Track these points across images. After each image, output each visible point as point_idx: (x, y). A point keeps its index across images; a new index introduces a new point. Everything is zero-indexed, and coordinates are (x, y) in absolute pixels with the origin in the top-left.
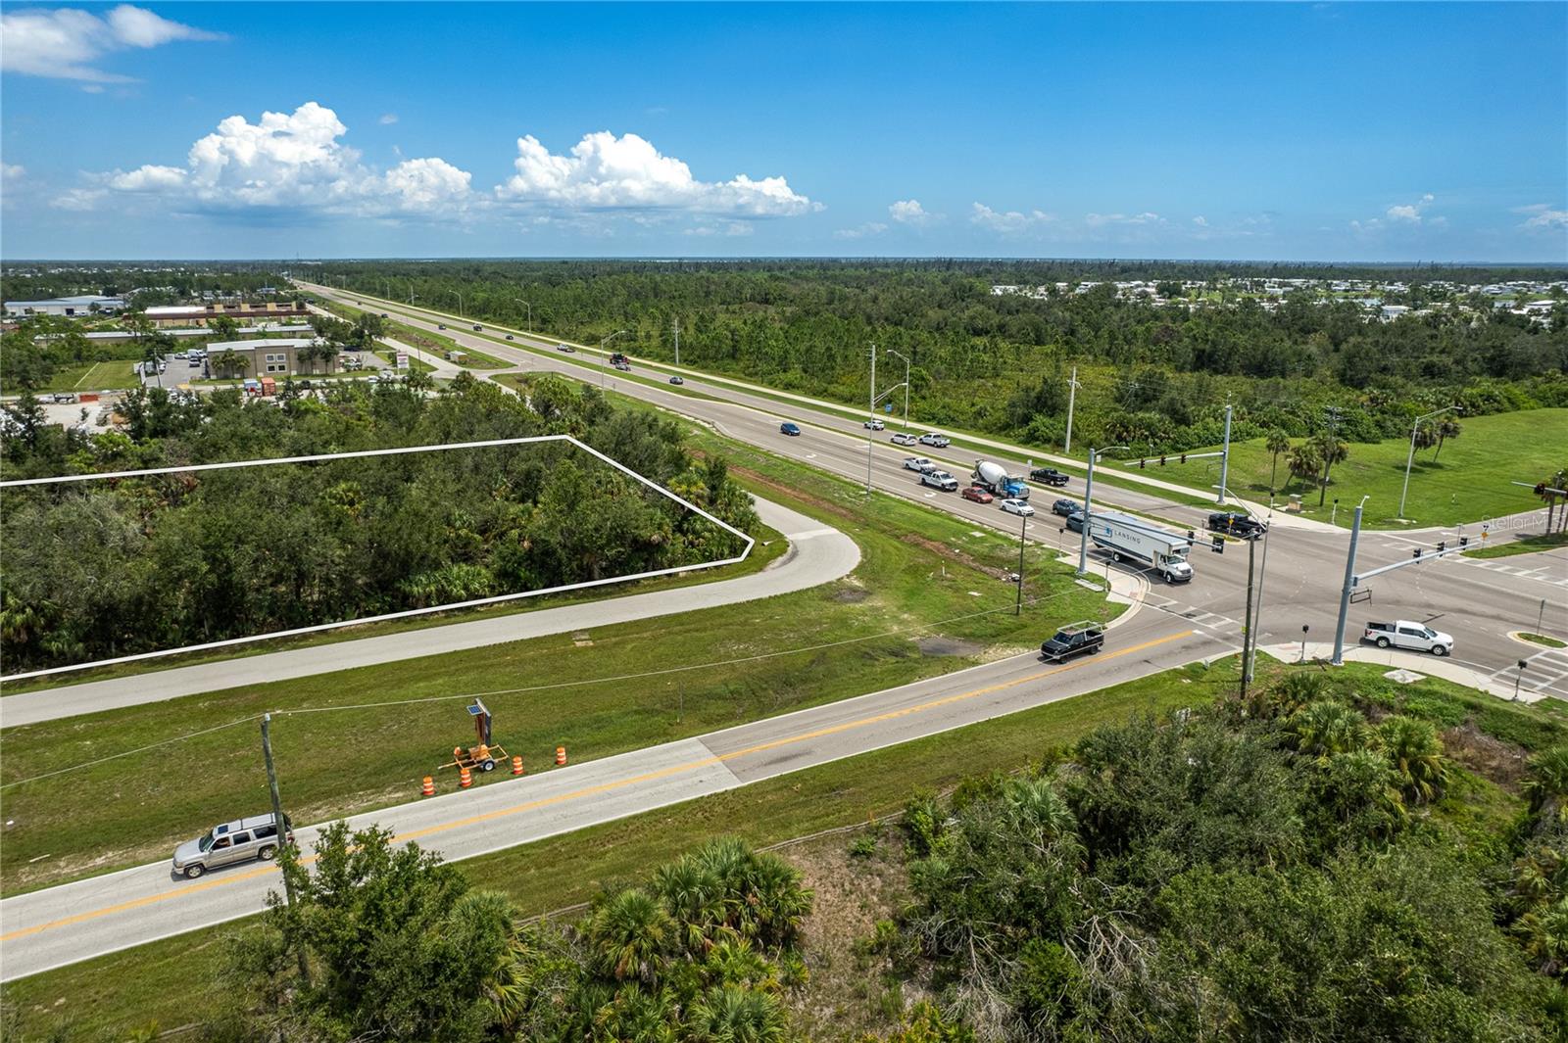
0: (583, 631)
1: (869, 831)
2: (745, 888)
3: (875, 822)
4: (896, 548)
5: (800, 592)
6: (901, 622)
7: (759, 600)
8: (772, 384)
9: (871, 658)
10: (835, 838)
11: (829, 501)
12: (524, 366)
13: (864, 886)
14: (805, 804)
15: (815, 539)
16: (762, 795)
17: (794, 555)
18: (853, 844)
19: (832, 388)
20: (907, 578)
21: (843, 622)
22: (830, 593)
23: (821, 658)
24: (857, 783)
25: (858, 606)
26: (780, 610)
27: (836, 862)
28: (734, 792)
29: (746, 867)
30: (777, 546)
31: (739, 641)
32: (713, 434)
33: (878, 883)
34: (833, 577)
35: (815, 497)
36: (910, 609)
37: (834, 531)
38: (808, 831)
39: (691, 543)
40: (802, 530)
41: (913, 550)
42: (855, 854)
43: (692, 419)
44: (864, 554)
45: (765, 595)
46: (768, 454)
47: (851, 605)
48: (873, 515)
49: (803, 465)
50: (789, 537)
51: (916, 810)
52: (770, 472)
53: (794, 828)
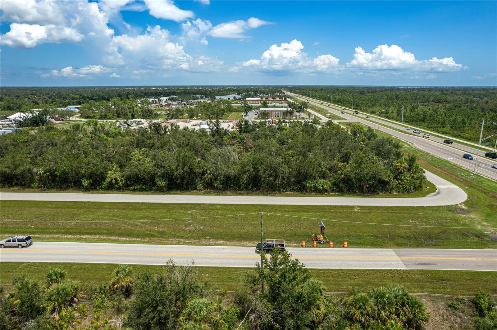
0: (358, 206)
1: (457, 299)
2: (403, 305)
3: (460, 297)
4: (483, 197)
5: (439, 207)
6: (482, 225)
7: (423, 207)
8: (437, 131)
9: (467, 236)
10: (441, 298)
11: (456, 176)
12: (349, 120)
13: (452, 319)
14: (431, 282)
15: (448, 188)
16: (414, 274)
17: (439, 193)
18: (450, 302)
19: (462, 135)
20: (487, 209)
21: (456, 220)
22: (452, 209)
23: (445, 231)
24: (454, 280)
25: (463, 216)
26: (430, 212)
27: (441, 307)
28: (403, 271)
29: (405, 297)
30: (433, 189)
31: (413, 220)
32: (412, 147)
33: (459, 320)
34: (453, 203)
35: (450, 174)
36: (487, 221)
37: (457, 187)
38: (431, 292)
39: (400, 184)
40: (443, 185)
41: (492, 199)
42: (450, 306)
43: (405, 141)
44: (469, 197)
45: (425, 205)
46: (433, 156)
47: (460, 215)
48: (475, 183)
49: (447, 161)
50: (437, 186)
51: (480, 298)
52: (433, 162)
53: (425, 290)
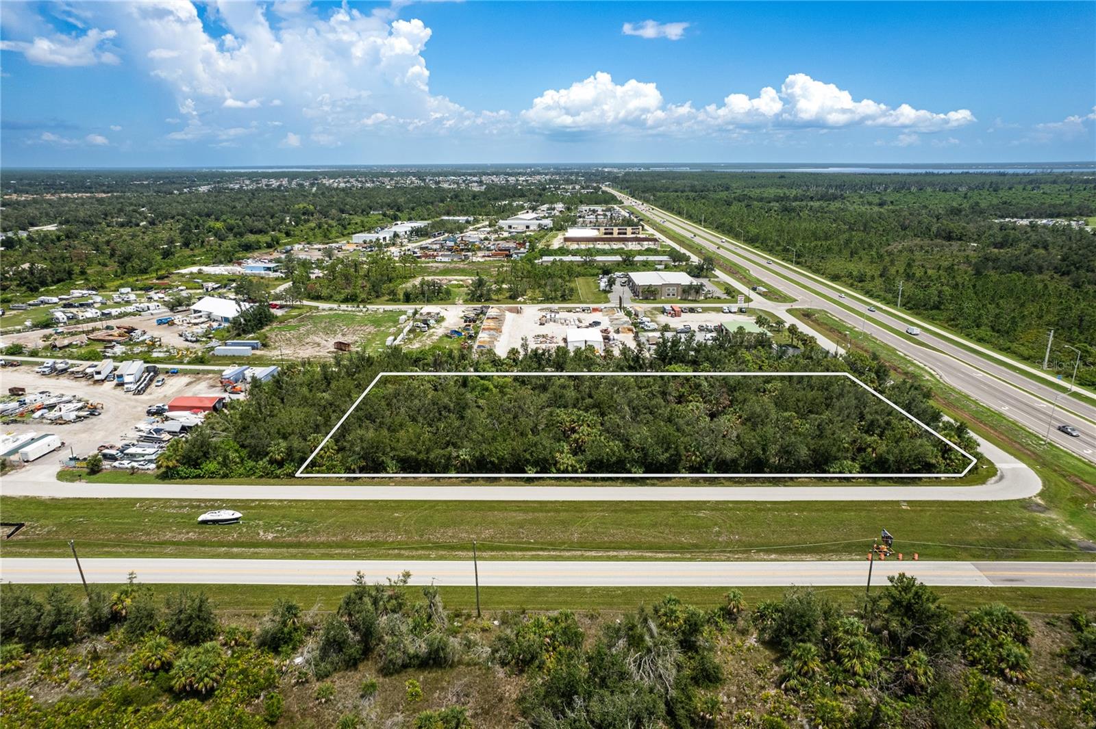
0: (904, 501)
1: (1054, 617)
2: (1010, 622)
3: (1057, 615)
4: (1064, 484)
5: (1008, 501)
6: (1067, 530)
7: (987, 501)
9: (1051, 544)
10: (1038, 616)
11: (1019, 443)
13: (1052, 635)
14: (1023, 600)
15: (1013, 469)
16: (1004, 592)
17: (1002, 478)
18: (1047, 620)
20: (1071, 504)
21: (1034, 522)
22: (1025, 504)
23: (1024, 539)
24: (1046, 598)
25: (1042, 515)
26: (998, 509)
27: (1039, 624)
28: (991, 588)
29: (1010, 615)
30: (992, 471)
31: (981, 522)
32: (938, 381)
33: (1059, 636)
34: (1026, 496)
35: (1011, 439)
36: (1073, 524)
37: (1024, 466)
38: (1026, 610)
39: (948, 464)
40: (1006, 462)
41: (1075, 487)
42: (1048, 623)
43: (922, 365)
44: (1044, 485)
45: (990, 499)
46: (975, 402)
47: (1038, 514)
50: (998, 465)
51: (1078, 616)
53: (1019, 608)
